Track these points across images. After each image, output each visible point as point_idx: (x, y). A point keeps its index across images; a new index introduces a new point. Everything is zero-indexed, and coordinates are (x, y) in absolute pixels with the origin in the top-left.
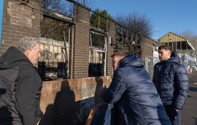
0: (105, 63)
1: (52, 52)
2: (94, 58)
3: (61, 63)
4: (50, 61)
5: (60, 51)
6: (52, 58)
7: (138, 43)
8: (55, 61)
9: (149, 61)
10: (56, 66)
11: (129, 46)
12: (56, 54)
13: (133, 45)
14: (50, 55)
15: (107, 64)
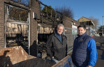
0: (29, 34)
1: (11, 27)
2: (41, 31)
3: (18, 34)
4: (9, 33)
5: (16, 27)
6: (11, 31)
7: (61, 20)
8: (13, 33)
9: (66, 31)
10: (14, 36)
11: (53, 21)
12: (14, 29)
13: (57, 21)
14: (9, 29)
15: (31, 34)
